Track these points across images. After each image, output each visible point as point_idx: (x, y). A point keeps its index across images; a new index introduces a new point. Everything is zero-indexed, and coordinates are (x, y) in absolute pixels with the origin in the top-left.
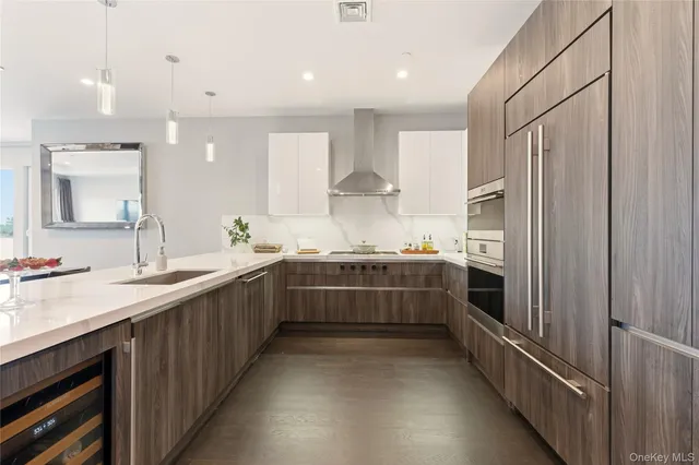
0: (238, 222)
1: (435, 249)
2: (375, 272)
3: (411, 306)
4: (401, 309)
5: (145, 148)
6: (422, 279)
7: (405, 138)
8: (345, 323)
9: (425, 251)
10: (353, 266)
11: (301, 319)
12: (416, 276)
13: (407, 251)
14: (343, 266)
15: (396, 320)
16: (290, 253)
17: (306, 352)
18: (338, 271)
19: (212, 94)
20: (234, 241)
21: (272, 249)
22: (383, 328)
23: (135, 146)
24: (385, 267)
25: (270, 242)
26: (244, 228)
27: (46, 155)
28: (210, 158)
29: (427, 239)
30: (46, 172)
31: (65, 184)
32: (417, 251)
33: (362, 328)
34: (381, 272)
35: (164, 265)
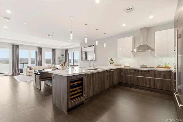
0: (111, 59)
1: (170, 67)
2: (145, 73)
3: (158, 84)
4: (154, 84)
5: (95, 46)
6: (162, 76)
7: (157, 33)
8: (136, 85)
9: (165, 68)
10: (138, 71)
11: (124, 82)
12: (160, 75)
13: (158, 67)
14: (135, 70)
15: (152, 87)
16: (122, 67)
17: (123, 89)
18: (134, 71)
19: (105, 33)
20: (111, 63)
21: (118, 65)
22: (148, 88)
23: (93, 45)
24: (148, 71)
25: (118, 64)
26: (112, 61)
27: (82, 49)
28: (105, 46)
29: (167, 64)
30: (82, 51)
31: (86, 53)
32: (162, 67)
33: (141, 87)
34: (147, 73)
35: (94, 67)
